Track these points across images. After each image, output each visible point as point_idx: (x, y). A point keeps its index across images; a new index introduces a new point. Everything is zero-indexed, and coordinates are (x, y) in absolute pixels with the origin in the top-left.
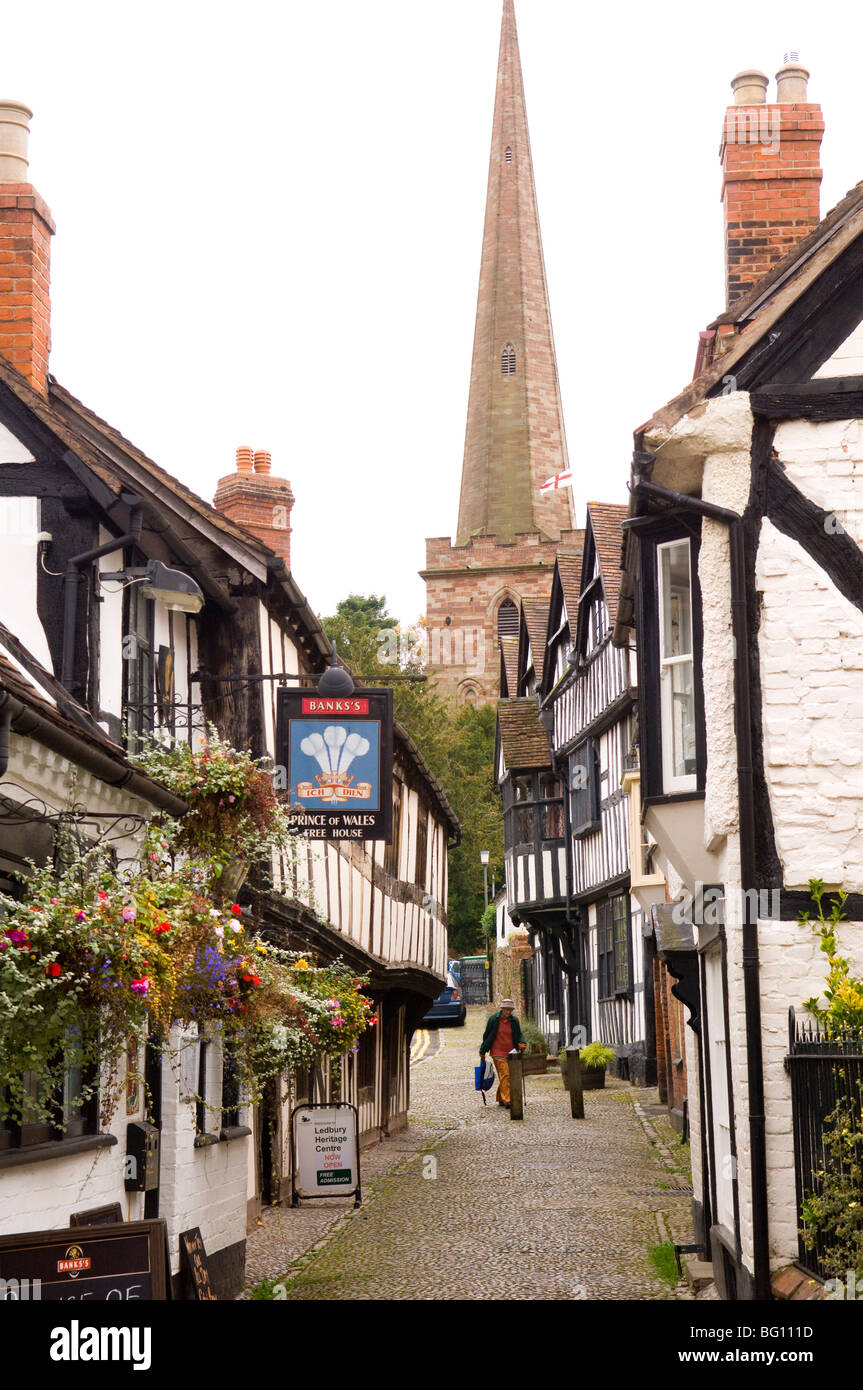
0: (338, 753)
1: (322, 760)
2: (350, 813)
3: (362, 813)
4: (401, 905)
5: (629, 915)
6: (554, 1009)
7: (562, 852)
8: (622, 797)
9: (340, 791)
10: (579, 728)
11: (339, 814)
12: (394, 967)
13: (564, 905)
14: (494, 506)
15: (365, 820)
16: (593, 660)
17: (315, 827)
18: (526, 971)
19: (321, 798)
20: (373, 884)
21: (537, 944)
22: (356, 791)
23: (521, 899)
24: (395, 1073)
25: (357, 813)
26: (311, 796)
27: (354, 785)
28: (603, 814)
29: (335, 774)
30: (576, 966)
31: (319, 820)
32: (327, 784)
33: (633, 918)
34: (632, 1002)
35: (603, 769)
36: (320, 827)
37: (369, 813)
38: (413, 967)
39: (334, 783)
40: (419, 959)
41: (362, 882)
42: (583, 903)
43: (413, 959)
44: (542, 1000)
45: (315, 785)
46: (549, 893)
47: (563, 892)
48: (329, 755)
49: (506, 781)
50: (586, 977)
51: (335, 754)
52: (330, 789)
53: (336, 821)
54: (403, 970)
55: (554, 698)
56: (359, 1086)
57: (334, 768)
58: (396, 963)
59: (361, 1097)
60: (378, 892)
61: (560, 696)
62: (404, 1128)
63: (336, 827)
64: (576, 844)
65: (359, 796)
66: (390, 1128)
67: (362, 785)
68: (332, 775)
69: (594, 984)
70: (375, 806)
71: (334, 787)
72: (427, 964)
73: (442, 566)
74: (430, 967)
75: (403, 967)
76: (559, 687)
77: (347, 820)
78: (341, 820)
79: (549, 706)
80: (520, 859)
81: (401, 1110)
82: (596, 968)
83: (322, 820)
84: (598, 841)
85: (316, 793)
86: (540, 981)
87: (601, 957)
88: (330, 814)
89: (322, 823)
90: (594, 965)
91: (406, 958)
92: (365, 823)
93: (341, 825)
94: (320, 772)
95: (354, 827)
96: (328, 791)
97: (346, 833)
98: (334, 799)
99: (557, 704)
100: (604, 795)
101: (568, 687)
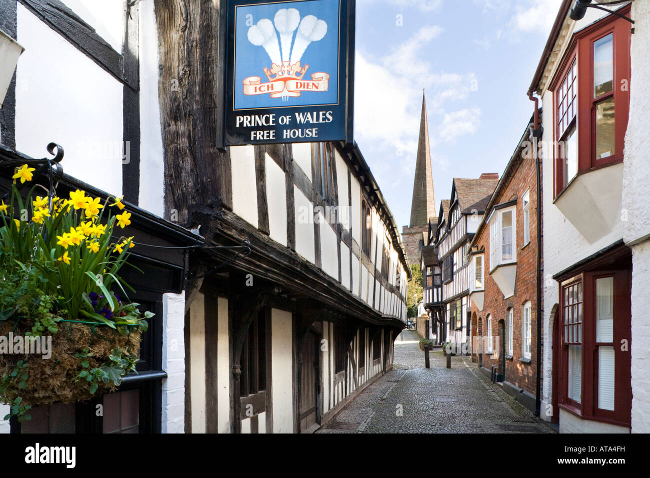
0: (291, 41)
1: (272, 50)
2: (303, 110)
3: (317, 109)
4: (390, 293)
5: (462, 305)
6: (435, 332)
7: (440, 289)
8: (462, 269)
9: (292, 84)
10: (447, 251)
11: (291, 111)
12: (386, 316)
13: (440, 304)
14: (419, 218)
15: (321, 117)
16: (453, 229)
17: (263, 128)
18: (427, 322)
19: (270, 93)
20: (375, 277)
21: (430, 315)
22: (311, 83)
23: (427, 302)
24: (388, 353)
25: (311, 109)
26: (258, 92)
27: (308, 77)
28: (454, 276)
29: (286, 64)
30: (442, 321)
31: (267, 120)
32: (278, 77)
33: (463, 307)
34: (462, 331)
35: (455, 262)
36: (269, 128)
37: (325, 108)
38: (394, 317)
39: (286, 75)
40: (397, 315)
41: (369, 275)
42: (446, 303)
43: (395, 315)
44: (431, 330)
45: (264, 80)
46: (435, 300)
47: (440, 300)
48: (280, 44)
49: (424, 269)
50: (445, 324)
51: (286, 40)
52: (282, 83)
53: (287, 120)
54: (391, 318)
55: (439, 244)
56: (374, 359)
57: (286, 57)
58: (387, 315)
59: (374, 363)
60: (378, 283)
61: (441, 243)
62: (391, 369)
63: (286, 127)
64: (444, 286)
65: (314, 89)
66: (387, 370)
67: (318, 75)
68: (283, 66)
69: (448, 326)
70: (333, 100)
71: (285, 80)
72: (400, 317)
73: (406, 232)
74: (401, 318)
75: (390, 317)
76: (441, 239)
77: (300, 118)
78: (294, 119)
79: (437, 247)
80: (428, 291)
81: (391, 363)
82: (449, 321)
83: (271, 119)
84: (452, 284)
85: (264, 90)
86: (431, 325)
87: (450, 318)
88: (281, 111)
89: (271, 124)
90: (448, 320)
91: (391, 314)
92: (321, 121)
93: (294, 125)
94: (270, 64)
95: (308, 125)
96: (278, 86)
97: (299, 133)
98: (285, 94)
99: (440, 246)
100: (455, 270)
101: (444, 240)
